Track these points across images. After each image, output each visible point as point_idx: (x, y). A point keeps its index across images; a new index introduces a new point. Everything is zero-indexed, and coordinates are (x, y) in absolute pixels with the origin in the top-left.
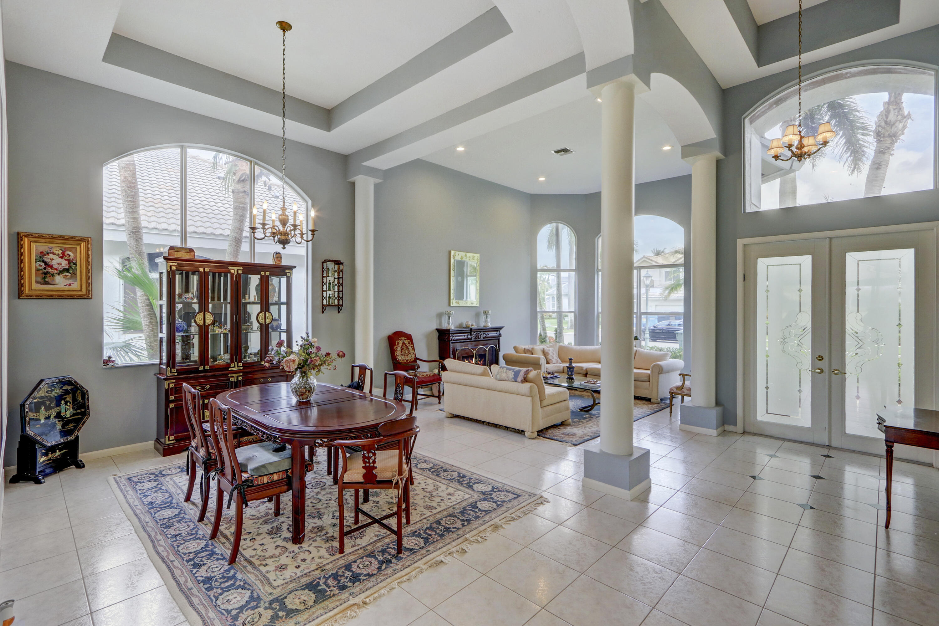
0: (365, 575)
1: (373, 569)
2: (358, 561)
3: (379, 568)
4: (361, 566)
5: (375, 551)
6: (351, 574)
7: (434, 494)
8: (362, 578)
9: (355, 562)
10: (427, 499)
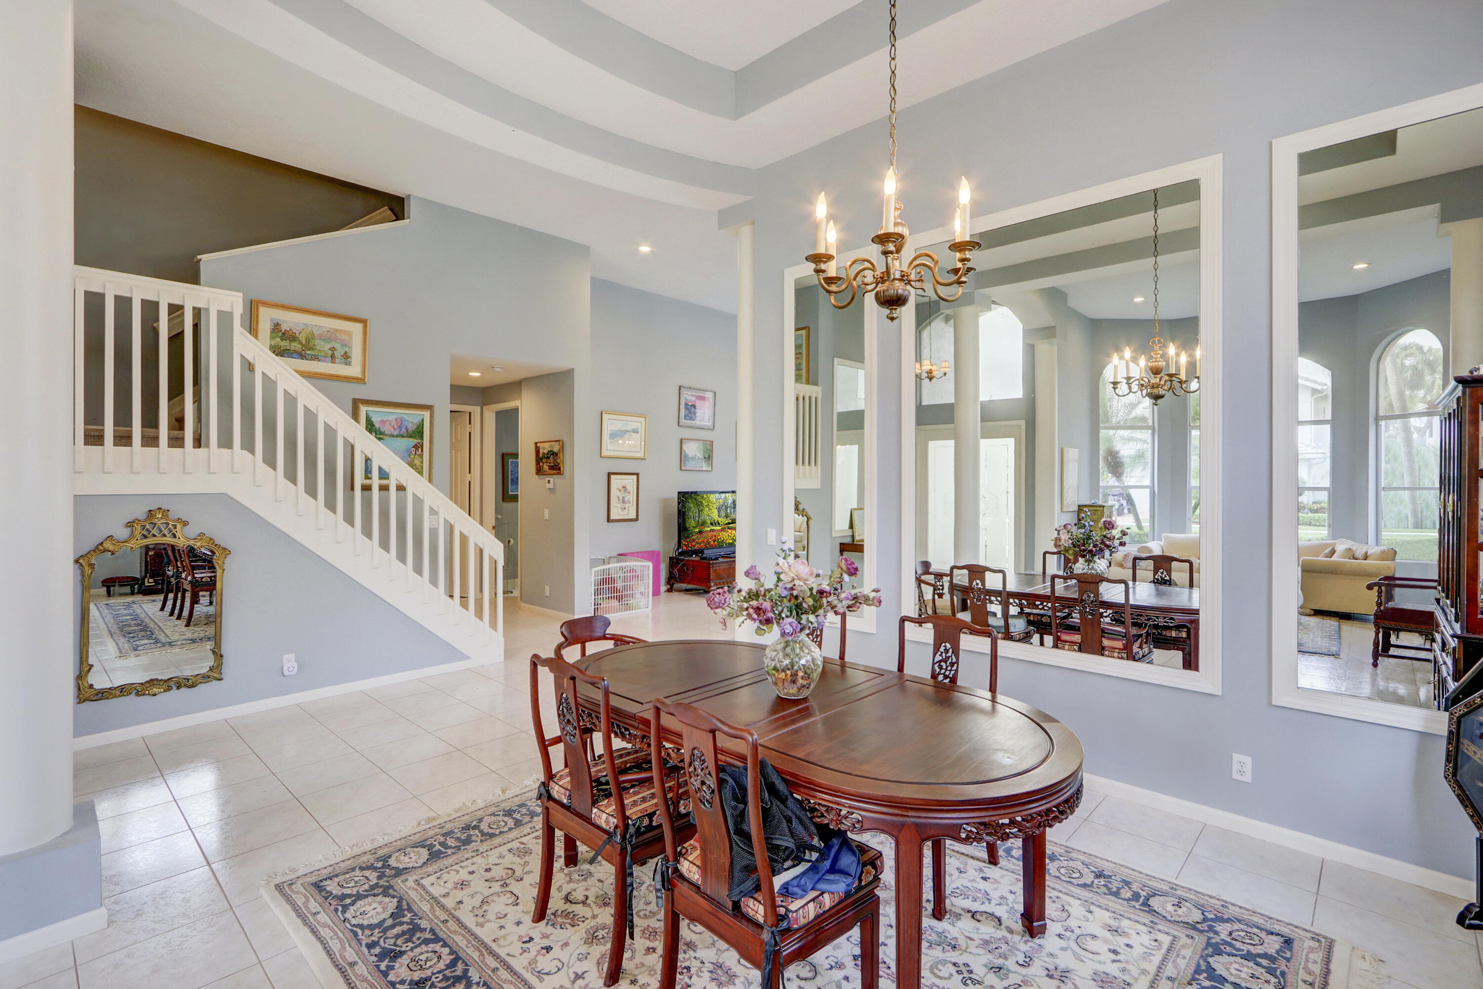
0: (499, 815)
1: (488, 820)
2: (506, 829)
3: (480, 820)
4: (503, 824)
5: (481, 841)
6: (514, 816)
7: (496, 887)
8: (501, 813)
9: (510, 829)
10: (518, 873)
